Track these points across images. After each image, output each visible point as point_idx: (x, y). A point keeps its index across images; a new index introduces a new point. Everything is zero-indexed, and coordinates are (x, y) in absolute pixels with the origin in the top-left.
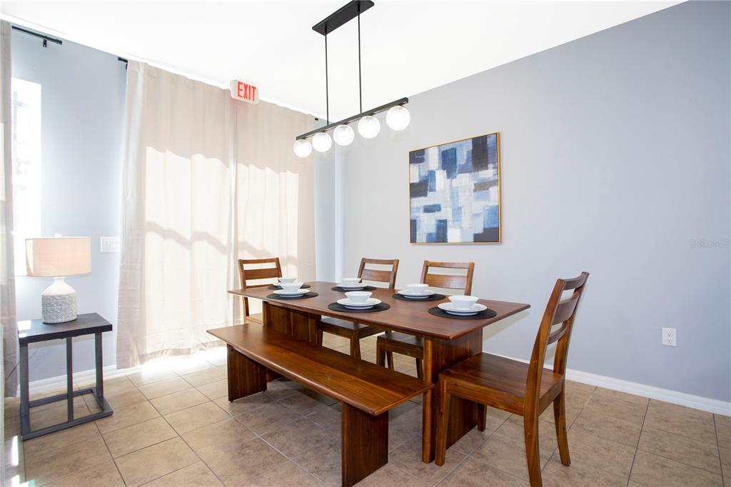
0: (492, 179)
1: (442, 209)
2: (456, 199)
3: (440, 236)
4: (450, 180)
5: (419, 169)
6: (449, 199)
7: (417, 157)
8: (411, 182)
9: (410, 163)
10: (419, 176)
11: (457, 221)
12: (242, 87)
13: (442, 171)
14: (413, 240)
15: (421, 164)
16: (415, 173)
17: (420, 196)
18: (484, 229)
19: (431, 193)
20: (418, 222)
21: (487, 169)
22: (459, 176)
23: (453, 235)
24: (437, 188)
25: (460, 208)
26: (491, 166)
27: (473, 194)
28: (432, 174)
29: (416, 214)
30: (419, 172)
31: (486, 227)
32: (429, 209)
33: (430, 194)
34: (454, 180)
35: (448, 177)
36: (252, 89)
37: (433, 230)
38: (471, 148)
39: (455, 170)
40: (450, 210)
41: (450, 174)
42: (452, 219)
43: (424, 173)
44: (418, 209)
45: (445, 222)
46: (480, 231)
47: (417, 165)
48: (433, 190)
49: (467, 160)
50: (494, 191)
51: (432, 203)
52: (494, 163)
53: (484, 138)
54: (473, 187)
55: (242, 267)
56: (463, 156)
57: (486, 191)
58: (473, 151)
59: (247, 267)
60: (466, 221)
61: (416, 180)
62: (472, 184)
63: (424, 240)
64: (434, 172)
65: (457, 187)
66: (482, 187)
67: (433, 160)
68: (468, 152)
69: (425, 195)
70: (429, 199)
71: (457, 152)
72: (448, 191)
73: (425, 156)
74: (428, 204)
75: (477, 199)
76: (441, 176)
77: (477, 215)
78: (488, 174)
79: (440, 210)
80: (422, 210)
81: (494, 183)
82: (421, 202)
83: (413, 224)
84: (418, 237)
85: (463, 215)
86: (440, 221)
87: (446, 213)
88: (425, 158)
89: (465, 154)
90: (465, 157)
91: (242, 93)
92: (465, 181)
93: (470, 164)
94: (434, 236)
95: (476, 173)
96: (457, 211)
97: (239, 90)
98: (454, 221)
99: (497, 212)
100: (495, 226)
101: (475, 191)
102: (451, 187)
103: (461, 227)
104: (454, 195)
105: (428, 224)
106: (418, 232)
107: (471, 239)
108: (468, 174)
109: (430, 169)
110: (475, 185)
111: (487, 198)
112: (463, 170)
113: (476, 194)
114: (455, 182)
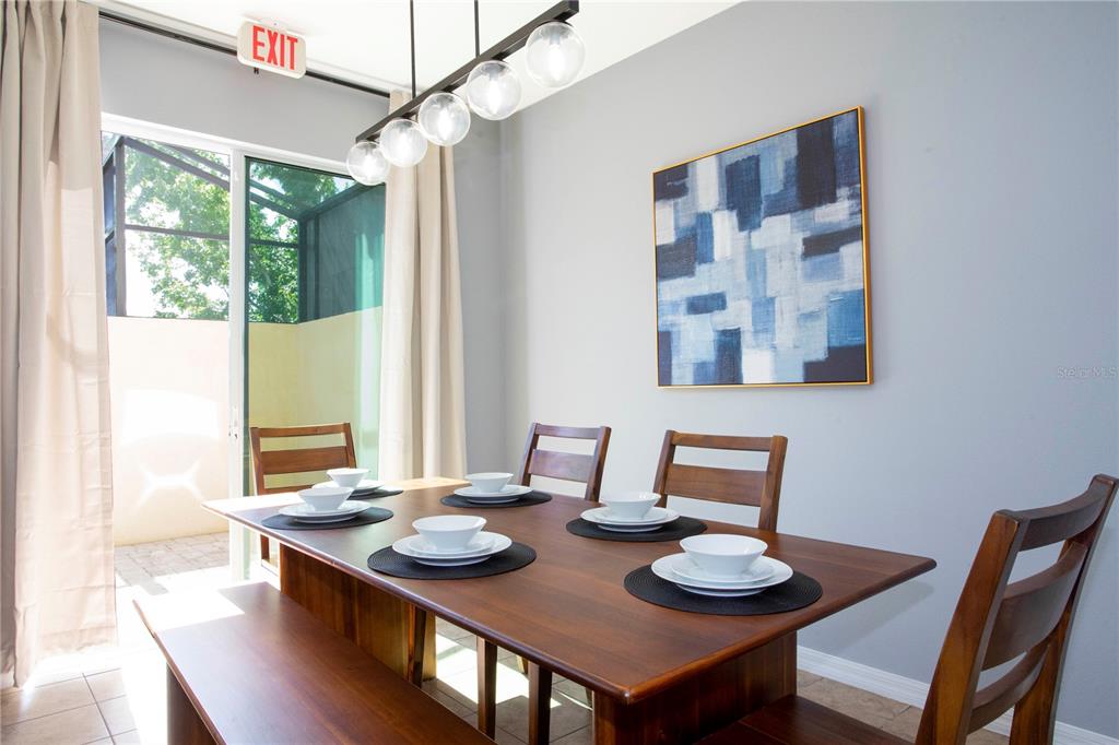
0: (846, 226)
1: (730, 303)
2: (760, 279)
3: (726, 366)
4: (745, 233)
5: (676, 211)
6: (744, 279)
7: (671, 184)
8: (658, 244)
9: (656, 198)
10: (677, 228)
11: (766, 331)
12: (263, 37)
13: (726, 212)
14: (665, 378)
15: (680, 200)
16: (666, 224)
17: (680, 275)
18: (830, 350)
19: (703, 266)
20: (674, 336)
21: (833, 199)
22: (767, 222)
23: (756, 364)
24: (717, 256)
25: (772, 300)
26: (843, 192)
27: (800, 264)
28: (704, 220)
29: (670, 318)
30: (676, 220)
31: (835, 343)
32: (698, 306)
33: (700, 269)
34: (755, 234)
35: (742, 227)
36: (287, 44)
37: (708, 353)
38: (794, 152)
39: (758, 210)
40: (747, 305)
41: (747, 222)
42: (752, 329)
43: (687, 221)
44: (675, 305)
45: (736, 334)
46: (819, 354)
47: (672, 202)
48: (707, 259)
49: (786, 185)
50: (852, 253)
51: (705, 290)
52: (850, 185)
53: (826, 125)
54: (800, 248)
55: (257, 445)
56: (774, 176)
57: (836, 254)
58: (799, 158)
59: (268, 445)
60: (785, 329)
61: (668, 238)
62: (799, 239)
63: (689, 379)
64: (710, 216)
65: (763, 251)
66: (822, 245)
67: (707, 188)
68: (787, 163)
69: (690, 272)
70: (701, 283)
71: (762, 164)
72: (741, 262)
73: (688, 181)
74: (696, 293)
75: (810, 276)
76: (724, 225)
77: (812, 316)
78: (836, 213)
79: (723, 306)
80: (683, 308)
81: (852, 234)
82: (680, 289)
83: (665, 340)
84: (675, 372)
85: (777, 316)
86: (724, 333)
87: (737, 314)
88: (688, 185)
89: (780, 166)
90: (781, 176)
91: (264, 52)
92: (781, 233)
93: (793, 192)
94: (711, 369)
95: (807, 214)
96: (764, 307)
97: (256, 43)
98: (756, 332)
99: (860, 308)
100: (856, 340)
101: (805, 256)
102: (749, 251)
103: (774, 347)
104: (756, 265)
105: (697, 340)
106: (674, 361)
107: (798, 376)
108: (787, 217)
109: (702, 209)
110: (806, 241)
111: (836, 273)
112: (777, 208)
113: (808, 263)
114: (759, 238)
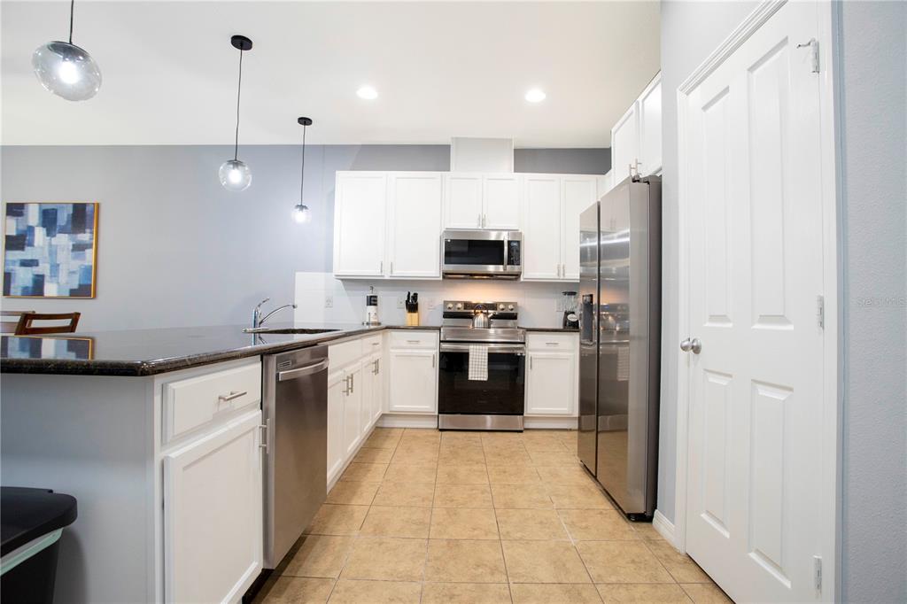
0: (88, 242)
1: (40, 264)
2: (54, 256)
3: (37, 289)
4: (49, 238)
5: (17, 223)
6: (47, 256)
7: (15, 210)
8: (7, 234)
9: (7, 215)
10: (17, 229)
11: (55, 276)
13: (41, 228)
14: (7, 292)
15: (20, 218)
16: (12, 227)
17: (17, 249)
18: (79, 285)
19: (29, 248)
20: (13, 276)
21: (85, 232)
22: (58, 235)
23: (50, 289)
24: (36, 244)
25: (58, 265)
26: (88, 230)
27: (71, 253)
28: (31, 229)
29: (11, 267)
30: (17, 225)
31: (81, 283)
32: (26, 263)
33: (27, 248)
34: (53, 239)
35: (48, 235)
37: (29, 283)
38: (71, 212)
39: (55, 230)
40: (48, 266)
41: (50, 233)
42: (49, 275)
43: (22, 227)
44: (14, 262)
45: (43, 276)
46: (75, 286)
47: (15, 218)
48: (31, 244)
49: (68, 222)
50: (90, 253)
51: (29, 258)
52: (90, 229)
53: (84, 205)
54: (71, 248)
56: (63, 218)
57: (81, 252)
58: (73, 214)
60: (63, 276)
61: (14, 233)
62: (71, 244)
63: (19, 293)
64: (34, 228)
65: (57, 246)
66: (79, 248)
67: (33, 216)
68: (68, 215)
69: (23, 249)
70: (27, 254)
71: (59, 214)
72: (47, 248)
73: (24, 211)
74: (24, 258)
75: (75, 258)
76: (40, 233)
77: (74, 272)
78: (85, 237)
79: (37, 265)
80: (18, 264)
81: (89, 246)
82: (17, 255)
83: (8, 277)
84: (12, 290)
85: (60, 271)
86: (37, 275)
87: (44, 269)
88: (25, 213)
89: (66, 215)
90: (66, 219)
92: (63, 240)
93: (70, 226)
94: (30, 290)
95: (74, 236)
96: (55, 268)
98: (51, 276)
99: (92, 272)
100: (88, 283)
101: (73, 250)
102: (50, 245)
103: (58, 283)
104: (53, 252)
105: (24, 277)
106: (12, 286)
107: (67, 294)
108: (67, 235)
109: (31, 224)
110: (73, 245)
111: (84, 258)
112: (63, 231)
113: (74, 253)
114: (54, 241)
